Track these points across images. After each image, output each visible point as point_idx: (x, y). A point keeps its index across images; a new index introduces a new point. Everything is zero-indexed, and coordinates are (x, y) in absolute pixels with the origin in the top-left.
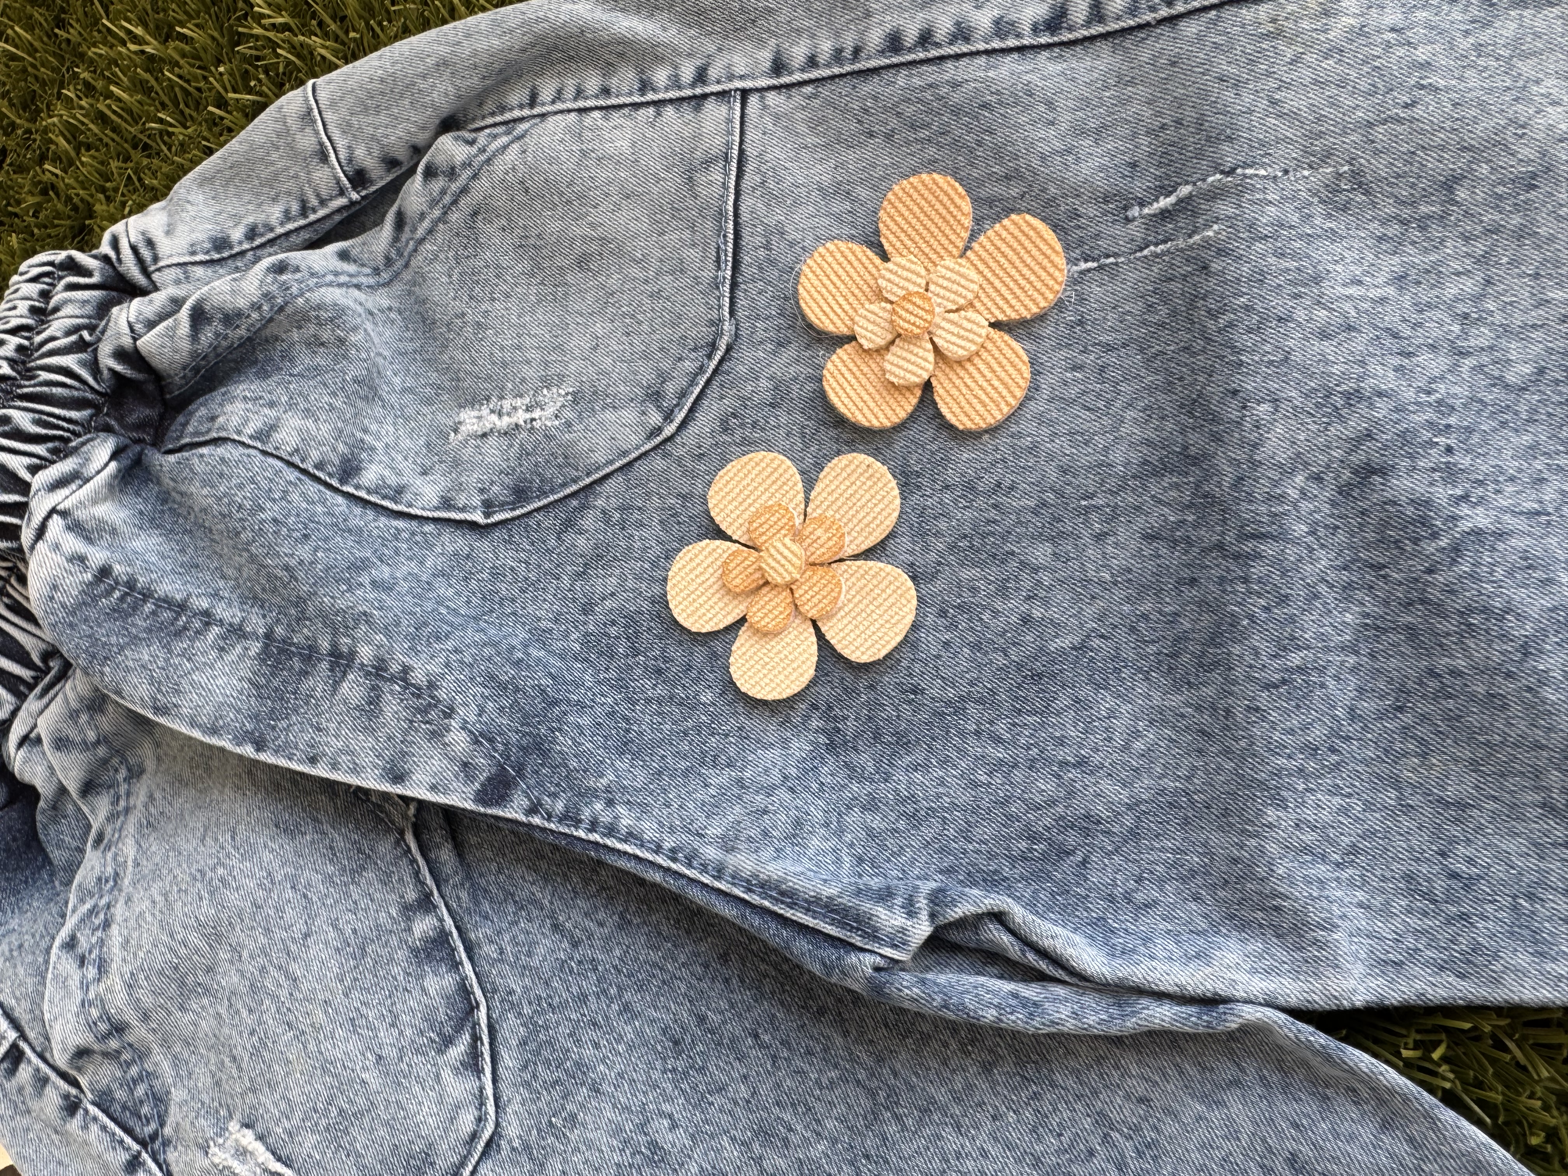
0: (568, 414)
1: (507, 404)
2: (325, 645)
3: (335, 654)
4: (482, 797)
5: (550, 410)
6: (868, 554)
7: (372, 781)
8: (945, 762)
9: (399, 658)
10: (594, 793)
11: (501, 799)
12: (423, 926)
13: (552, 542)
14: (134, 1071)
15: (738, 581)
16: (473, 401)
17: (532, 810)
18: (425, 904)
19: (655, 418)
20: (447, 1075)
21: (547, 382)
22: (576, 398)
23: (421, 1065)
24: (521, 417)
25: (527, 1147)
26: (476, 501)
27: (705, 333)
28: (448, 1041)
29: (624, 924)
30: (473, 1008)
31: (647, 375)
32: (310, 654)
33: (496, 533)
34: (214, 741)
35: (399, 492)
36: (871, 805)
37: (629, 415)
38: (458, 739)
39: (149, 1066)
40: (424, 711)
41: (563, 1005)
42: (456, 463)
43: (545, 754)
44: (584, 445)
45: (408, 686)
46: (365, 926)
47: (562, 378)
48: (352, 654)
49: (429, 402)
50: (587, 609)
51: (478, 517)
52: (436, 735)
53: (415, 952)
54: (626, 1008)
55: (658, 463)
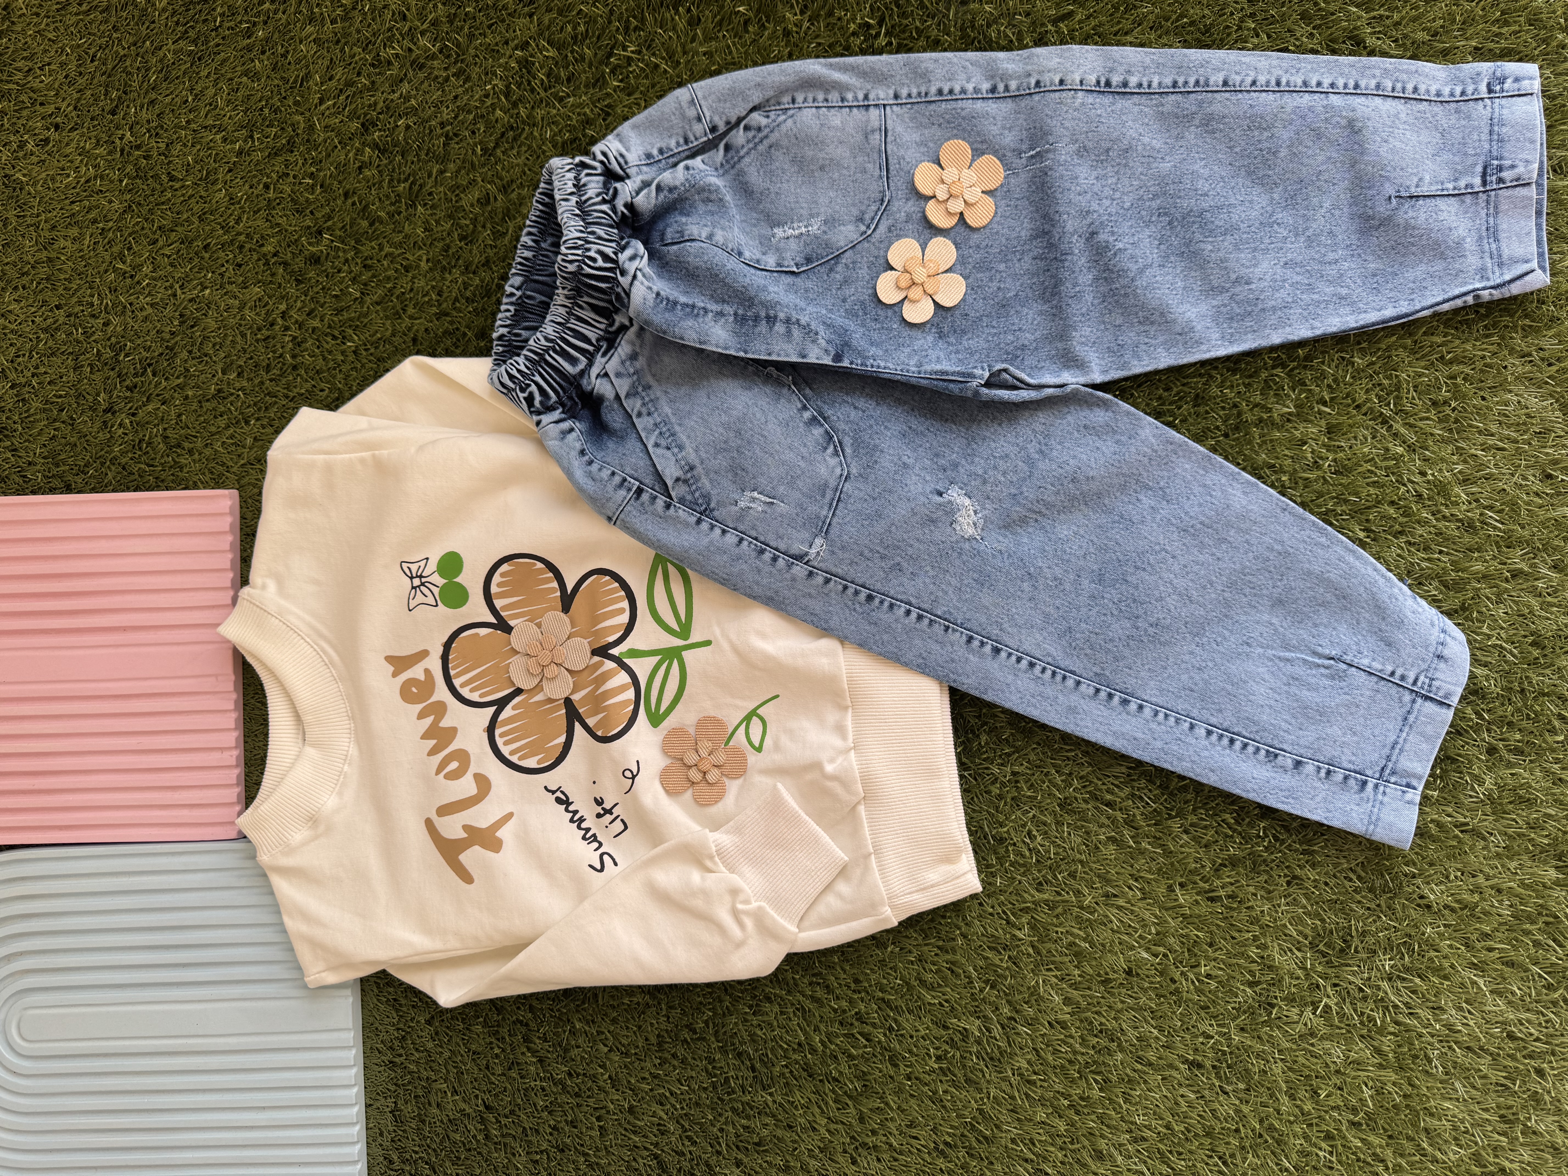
0: (823, 228)
1: (795, 225)
2: (763, 314)
3: (768, 317)
4: (833, 361)
5: (815, 227)
6: (946, 271)
7: (794, 359)
8: (978, 336)
9: (795, 316)
10: (868, 357)
11: (840, 361)
12: (807, 415)
13: (826, 278)
14: (694, 487)
15: (903, 284)
16: (779, 224)
17: (851, 363)
18: (805, 408)
19: (863, 228)
20: (827, 458)
21: (812, 216)
22: (826, 222)
23: (819, 457)
24: (803, 230)
25: (861, 475)
26: (792, 263)
27: (878, 196)
28: (826, 449)
29: (878, 404)
30: (831, 438)
31: (855, 212)
32: (756, 319)
33: (802, 275)
34: (728, 352)
35: (758, 261)
36: (957, 352)
37: (851, 227)
38: (822, 342)
39: (700, 485)
40: (808, 333)
41: (865, 430)
42: (777, 250)
43: (849, 346)
44: (834, 239)
45: (799, 325)
46: (787, 416)
47: (818, 214)
48: (776, 317)
49: (755, 226)
50: (844, 301)
51: (795, 269)
52: (814, 341)
53: (805, 423)
54: (886, 427)
55: (866, 245)
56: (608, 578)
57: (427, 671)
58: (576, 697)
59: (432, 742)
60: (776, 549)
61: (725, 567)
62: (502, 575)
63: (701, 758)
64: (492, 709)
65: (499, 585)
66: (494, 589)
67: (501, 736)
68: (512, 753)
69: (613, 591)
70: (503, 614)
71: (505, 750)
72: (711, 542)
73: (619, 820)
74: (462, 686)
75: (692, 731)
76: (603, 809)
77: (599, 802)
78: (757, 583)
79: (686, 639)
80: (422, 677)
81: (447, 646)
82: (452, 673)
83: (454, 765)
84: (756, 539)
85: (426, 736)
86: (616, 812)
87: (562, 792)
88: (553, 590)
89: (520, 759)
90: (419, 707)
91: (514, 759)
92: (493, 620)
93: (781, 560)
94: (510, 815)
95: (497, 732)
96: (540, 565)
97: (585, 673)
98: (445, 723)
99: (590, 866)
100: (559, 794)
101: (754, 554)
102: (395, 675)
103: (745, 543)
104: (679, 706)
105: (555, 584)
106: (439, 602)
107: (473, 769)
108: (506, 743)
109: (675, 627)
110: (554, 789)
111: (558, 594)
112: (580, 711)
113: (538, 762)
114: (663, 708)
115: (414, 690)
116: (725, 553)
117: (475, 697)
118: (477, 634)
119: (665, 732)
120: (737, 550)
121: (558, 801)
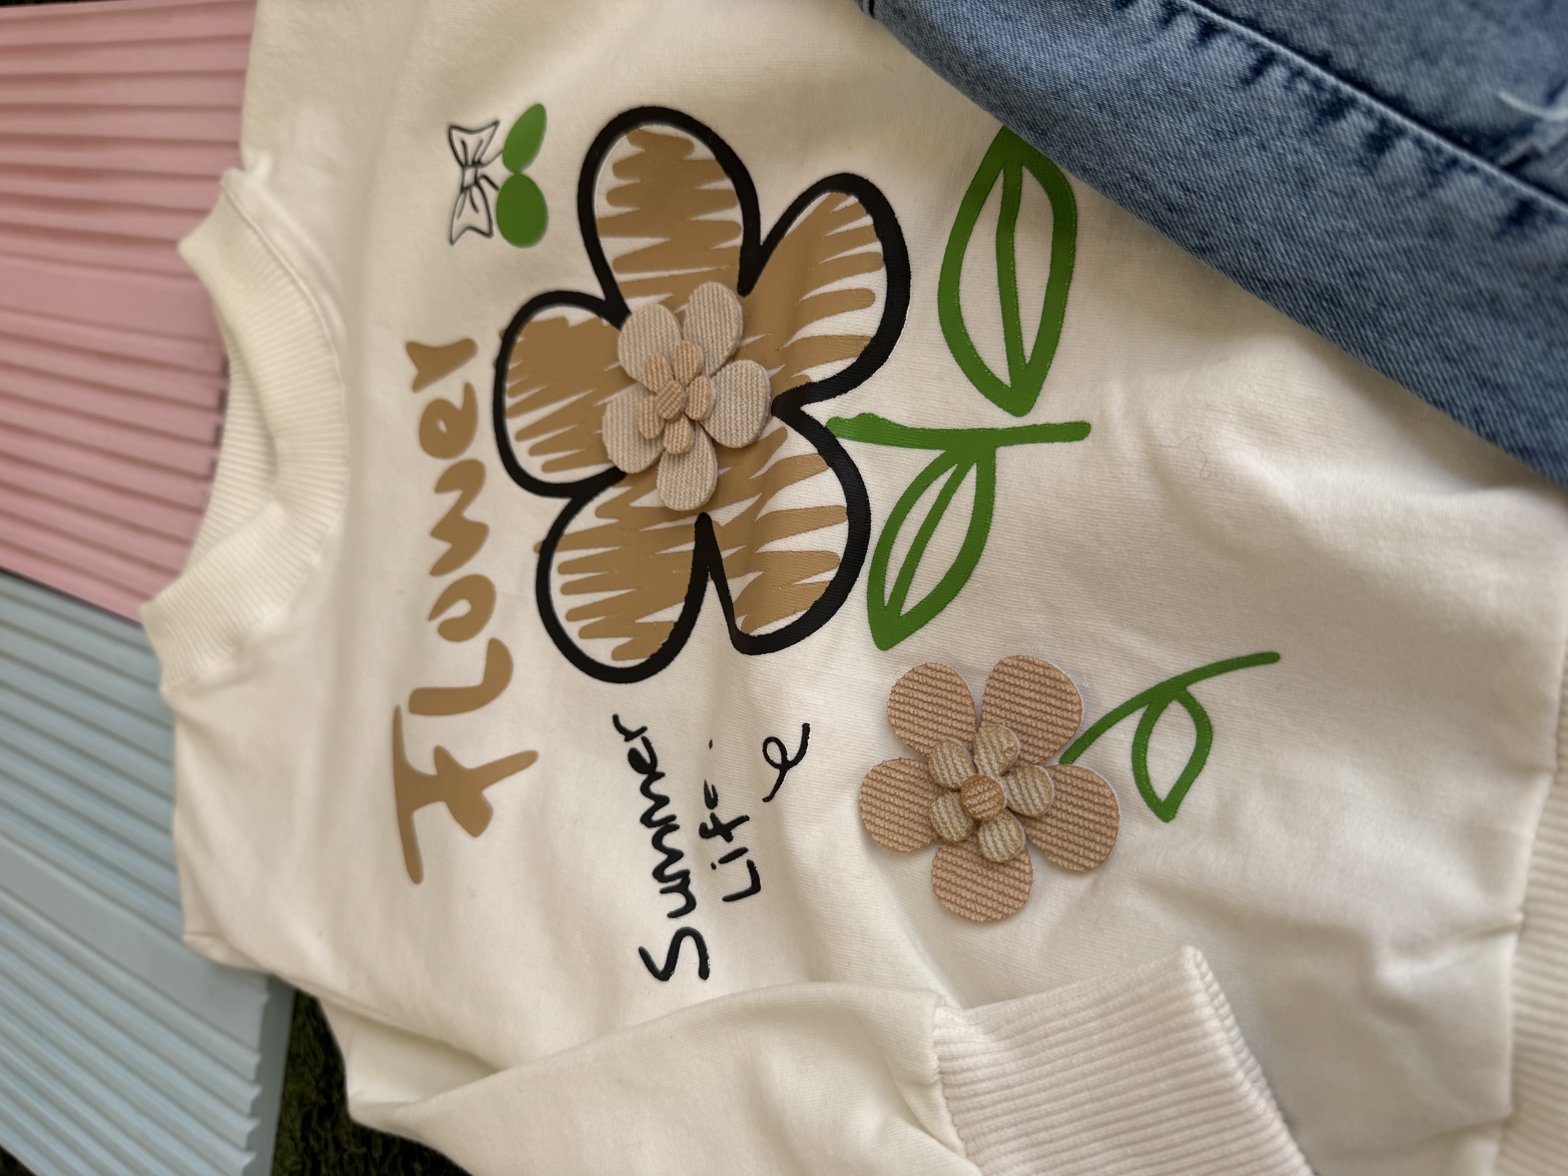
56: (852, 200)
57: (468, 391)
58: (722, 517)
59: (443, 547)
60: (1397, 103)
61: (1181, 159)
62: (620, 168)
63: (978, 778)
64: (559, 504)
65: (613, 196)
66: (602, 207)
67: (565, 568)
68: (574, 615)
69: (857, 238)
70: (620, 277)
71: (561, 605)
72: (1152, 67)
73: (741, 861)
74: (522, 435)
75: (977, 687)
76: (713, 818)
77: (711, 800)
78: (1289, 232)
79: (1019, 411)
80: (457, 399)
81: (508, 337)
82: (509, 402)
83: (460, 608)
84: (1324, 61)
85: (438, 532)
86: (742, 836)
87: (647, 743)
88: (727, 228)
89: (585, 633)
90: (441, 465)
91: (572, 630)
92: (595, 289)
93: (1404, 146)
94: (526, 759)
95: (559, 557)
96: (702, 151)
97: (750, 459)
98: (473, 513)
99: (644, 954)
100: (637, 744)
101: (1300, 117)
102: (418, 385)
103: (1278, 73)
104: (955, 609)
105: (735, 214)
106: (495, 229)
107: (491, 629)
108: (568, 589)
109: (999, 367)
110: (633, 727)
111: (738, 241)
112: (725, 554)
113: (617, 654)
114: (911, 601)
115: (442, 426)
116: (1193, 106)
117: (533, 466)
118: (563, 320)
119: (905, 670)
120: (1239, 101)
121: (634, 758)
